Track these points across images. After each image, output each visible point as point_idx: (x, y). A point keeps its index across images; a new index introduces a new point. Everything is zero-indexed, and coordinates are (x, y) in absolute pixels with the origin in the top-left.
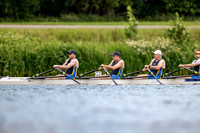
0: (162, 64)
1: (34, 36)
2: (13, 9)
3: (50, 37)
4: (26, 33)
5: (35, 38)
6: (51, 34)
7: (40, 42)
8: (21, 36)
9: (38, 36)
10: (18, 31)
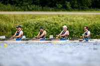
0: (67, 33)
1: (88, 18)
2: (78, 5)
3: (97, 19)
4: (84, 17)
5: (89, 19)
6: (97, 17)
7: (91, 21)
8: (82, 18)
9: (90, 18)
10: (80, 15)
